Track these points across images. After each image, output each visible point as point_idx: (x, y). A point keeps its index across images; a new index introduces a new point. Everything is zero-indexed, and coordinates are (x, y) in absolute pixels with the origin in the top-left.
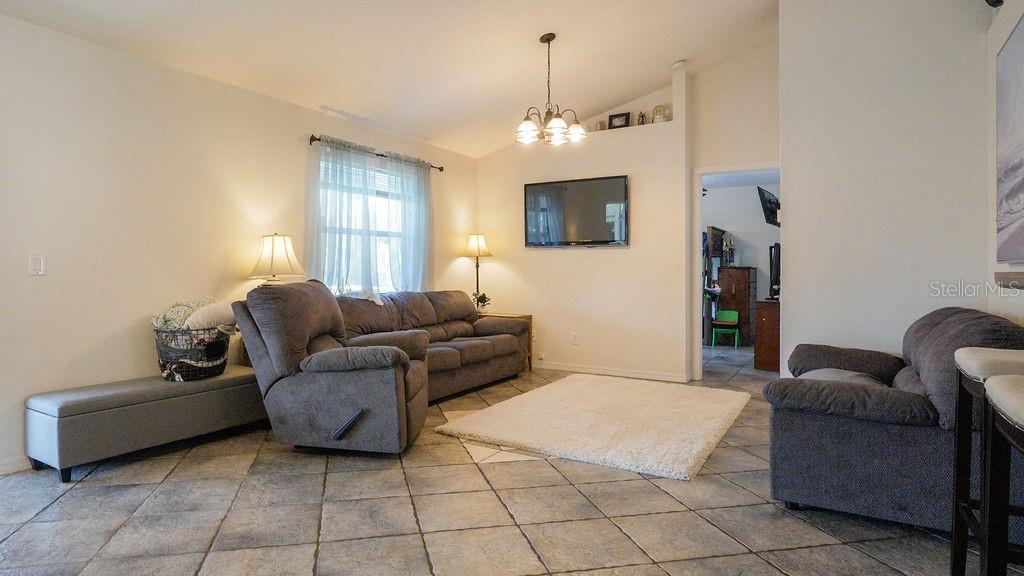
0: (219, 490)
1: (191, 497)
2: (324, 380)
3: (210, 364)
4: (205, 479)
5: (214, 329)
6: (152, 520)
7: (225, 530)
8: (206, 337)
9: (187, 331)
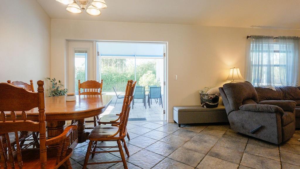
0: (213, 139)
1: (206, 139)
2: (247, 114)
3: (213, 104)
4: (210, 135)
5: (214, 94)
6: (195, 142)
7: (212, 151)
8: (212, 96)
9: (207, 95)
